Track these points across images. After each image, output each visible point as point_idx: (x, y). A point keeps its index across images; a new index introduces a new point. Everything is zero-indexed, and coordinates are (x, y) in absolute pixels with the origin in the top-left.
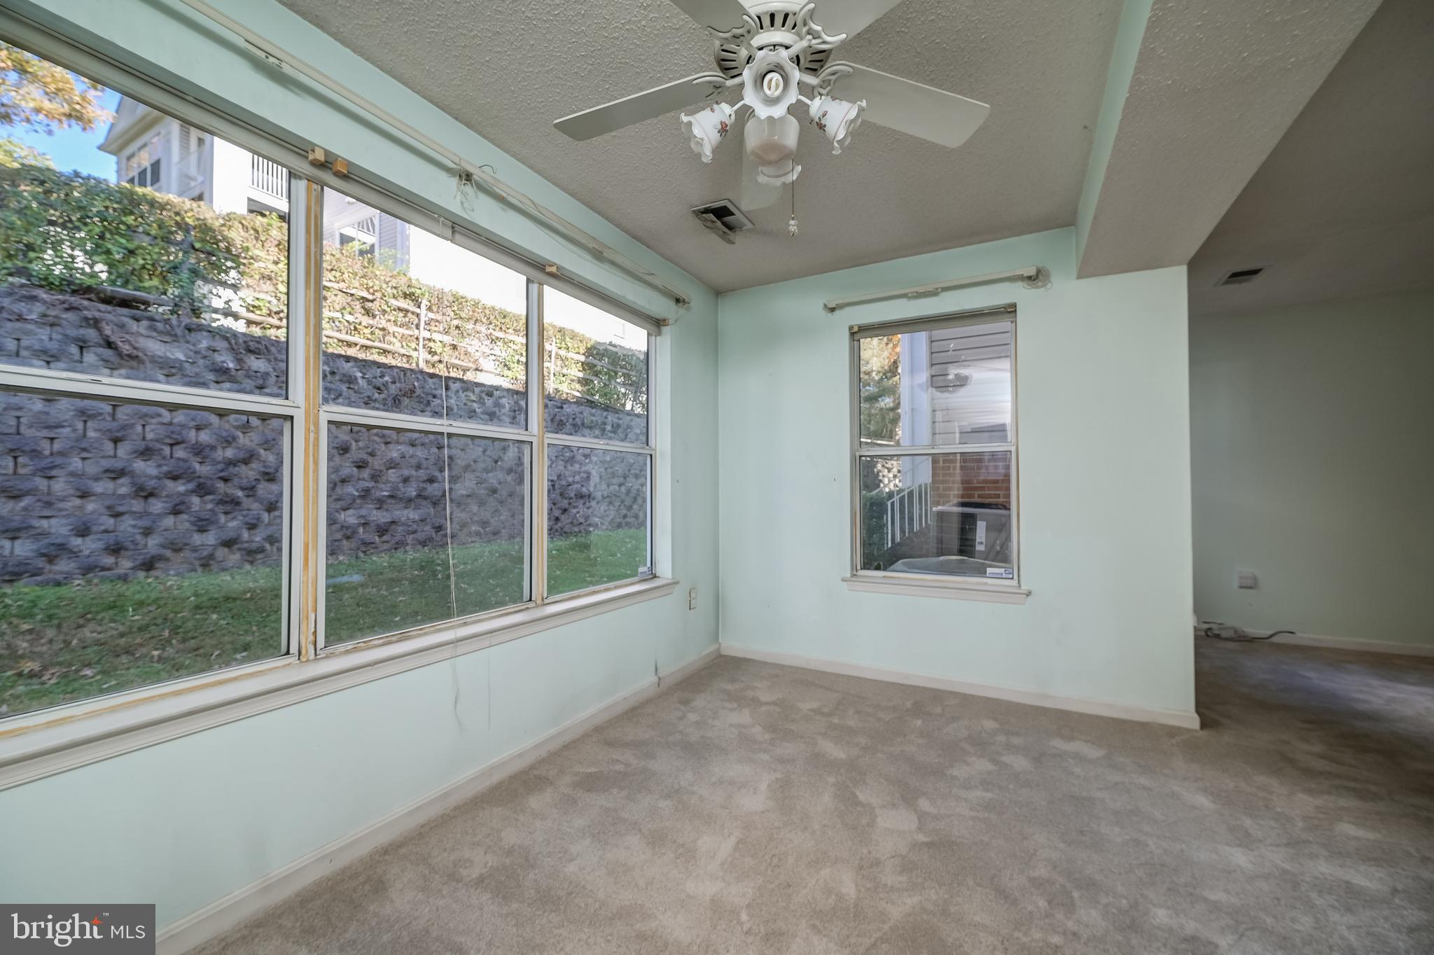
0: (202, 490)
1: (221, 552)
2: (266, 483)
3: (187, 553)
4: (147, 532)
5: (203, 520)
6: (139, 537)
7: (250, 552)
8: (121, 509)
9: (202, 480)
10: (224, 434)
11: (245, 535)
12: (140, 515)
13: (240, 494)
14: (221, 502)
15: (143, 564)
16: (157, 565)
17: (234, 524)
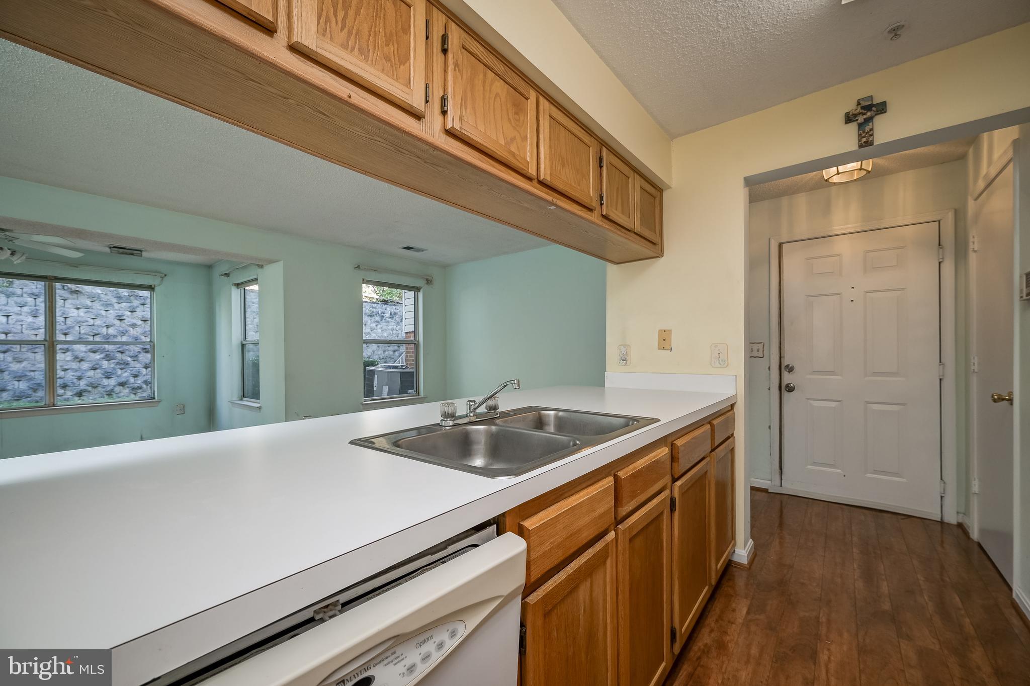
0: (108, 357)
1: (118, 389)
2: (144, 354)
3: (100, 389)
4: (80, 378)
5: (108, 373)
6: (75, 381)
7: (133, 389)
8: (66, 367)
9: (108, 353)
10: (121, 329)
11: (132, 380)
12: (76, 370)
13: (129, 359)
14: (118, 363)
15: (77, 394)
16: (84, 394)
17: (126, 374)
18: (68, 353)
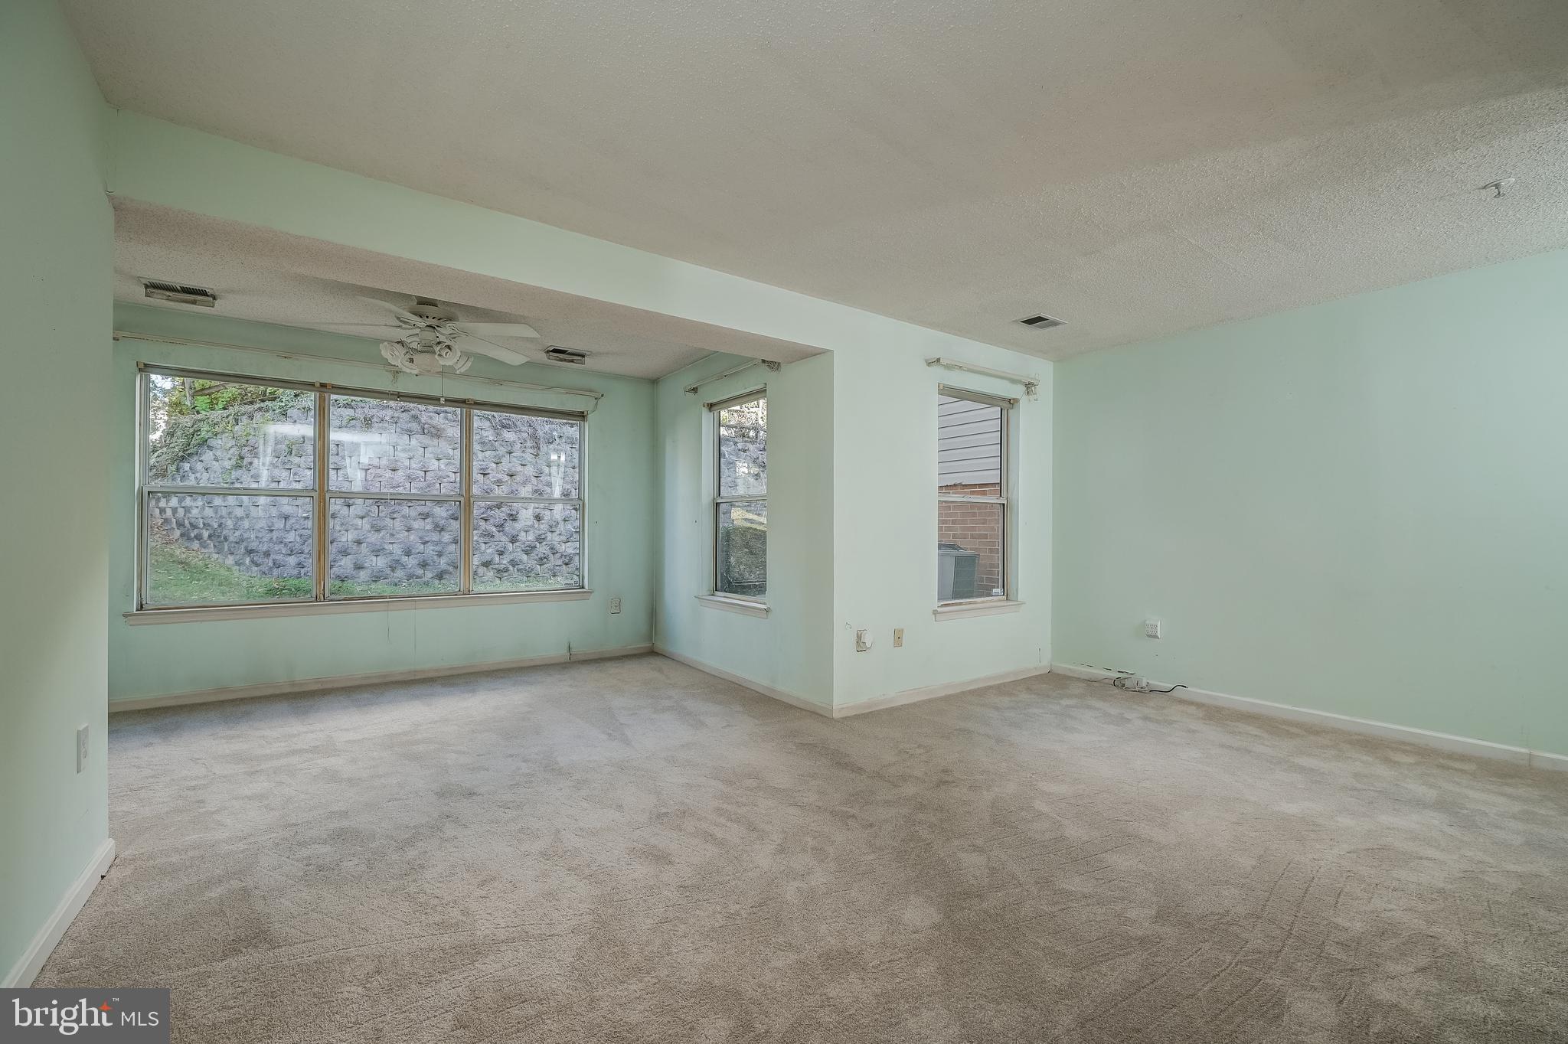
1: (481, 570)
2: (511, 522)
4: (440, 554)
6: (435, 557)
7: (499, 571)
8: (427, 539)
10: (486, 487)
11: (497, 559)
12: (437, 544)
13: (494, 529)
17: (489, 551)
18: (429, 520)
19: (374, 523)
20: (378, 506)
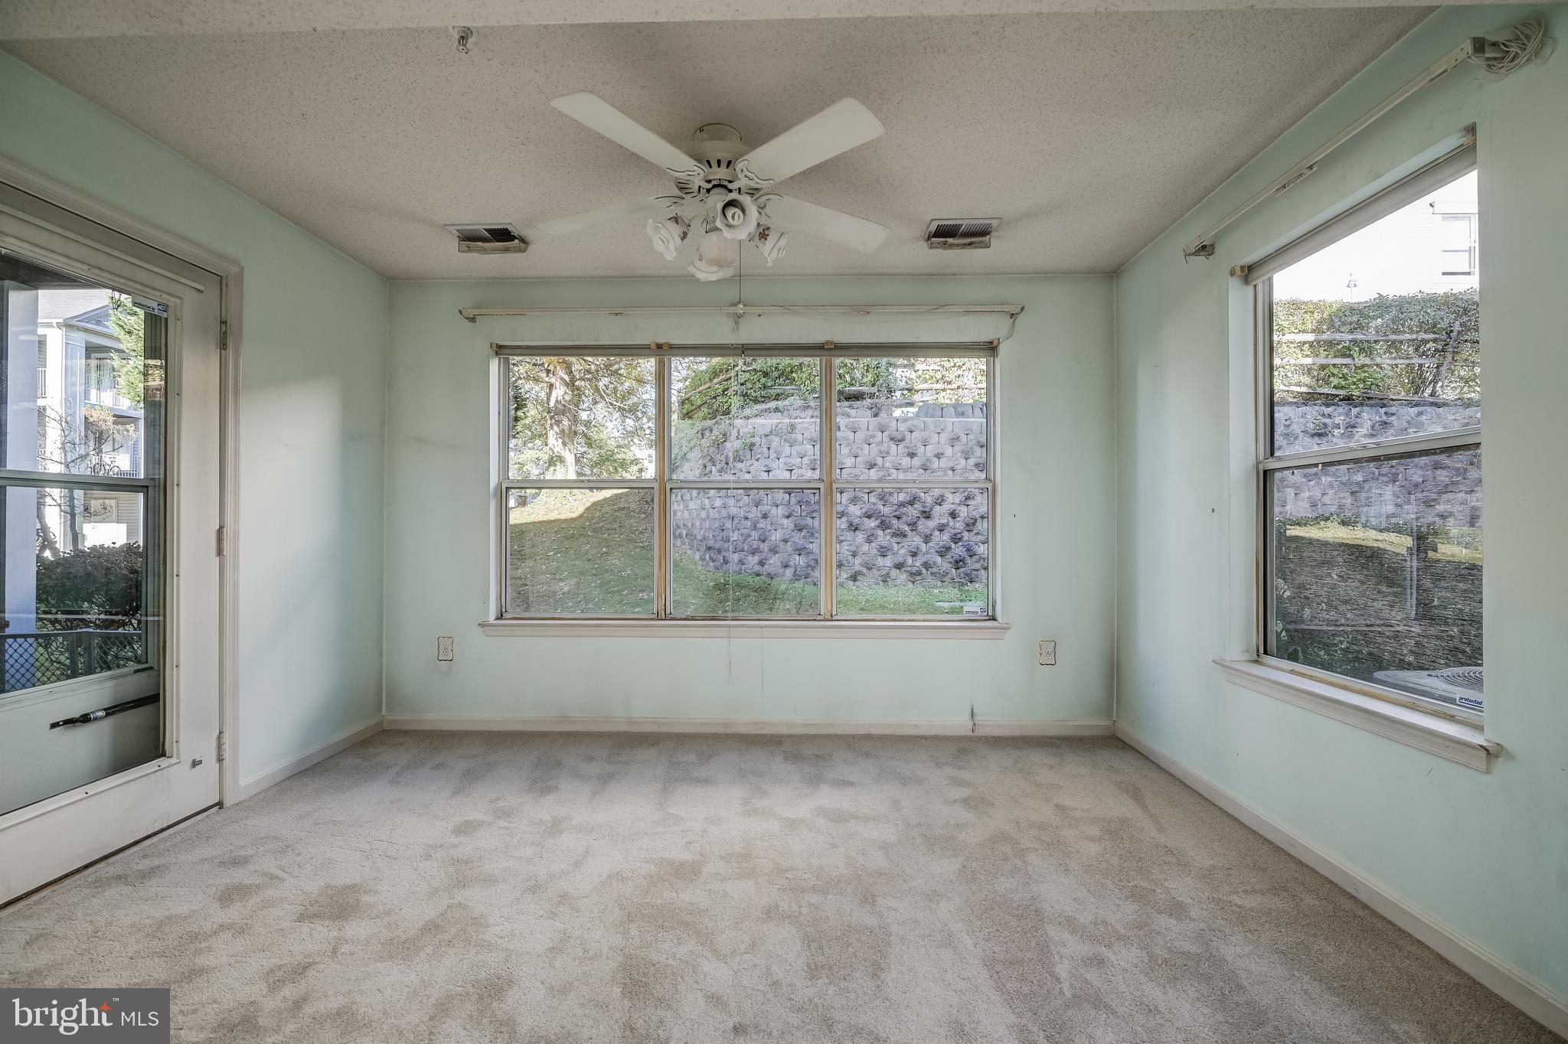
0: (884, 525)
1: (894, 573)
2: (924, 520)
3: (874, 571)
4: (854, 555)
5: (883, 548)
6: (850, 557)
7: (912, 574)
8: (842, 538)
9: (883, 518)
11: (910, 560)
13: (907, 528)
14: (894, 535)
15: (851, 577)
16: (858, 578)
17: (902, 552)
18: (844, 519)
19: (797, 522)
20: (801, 506)
